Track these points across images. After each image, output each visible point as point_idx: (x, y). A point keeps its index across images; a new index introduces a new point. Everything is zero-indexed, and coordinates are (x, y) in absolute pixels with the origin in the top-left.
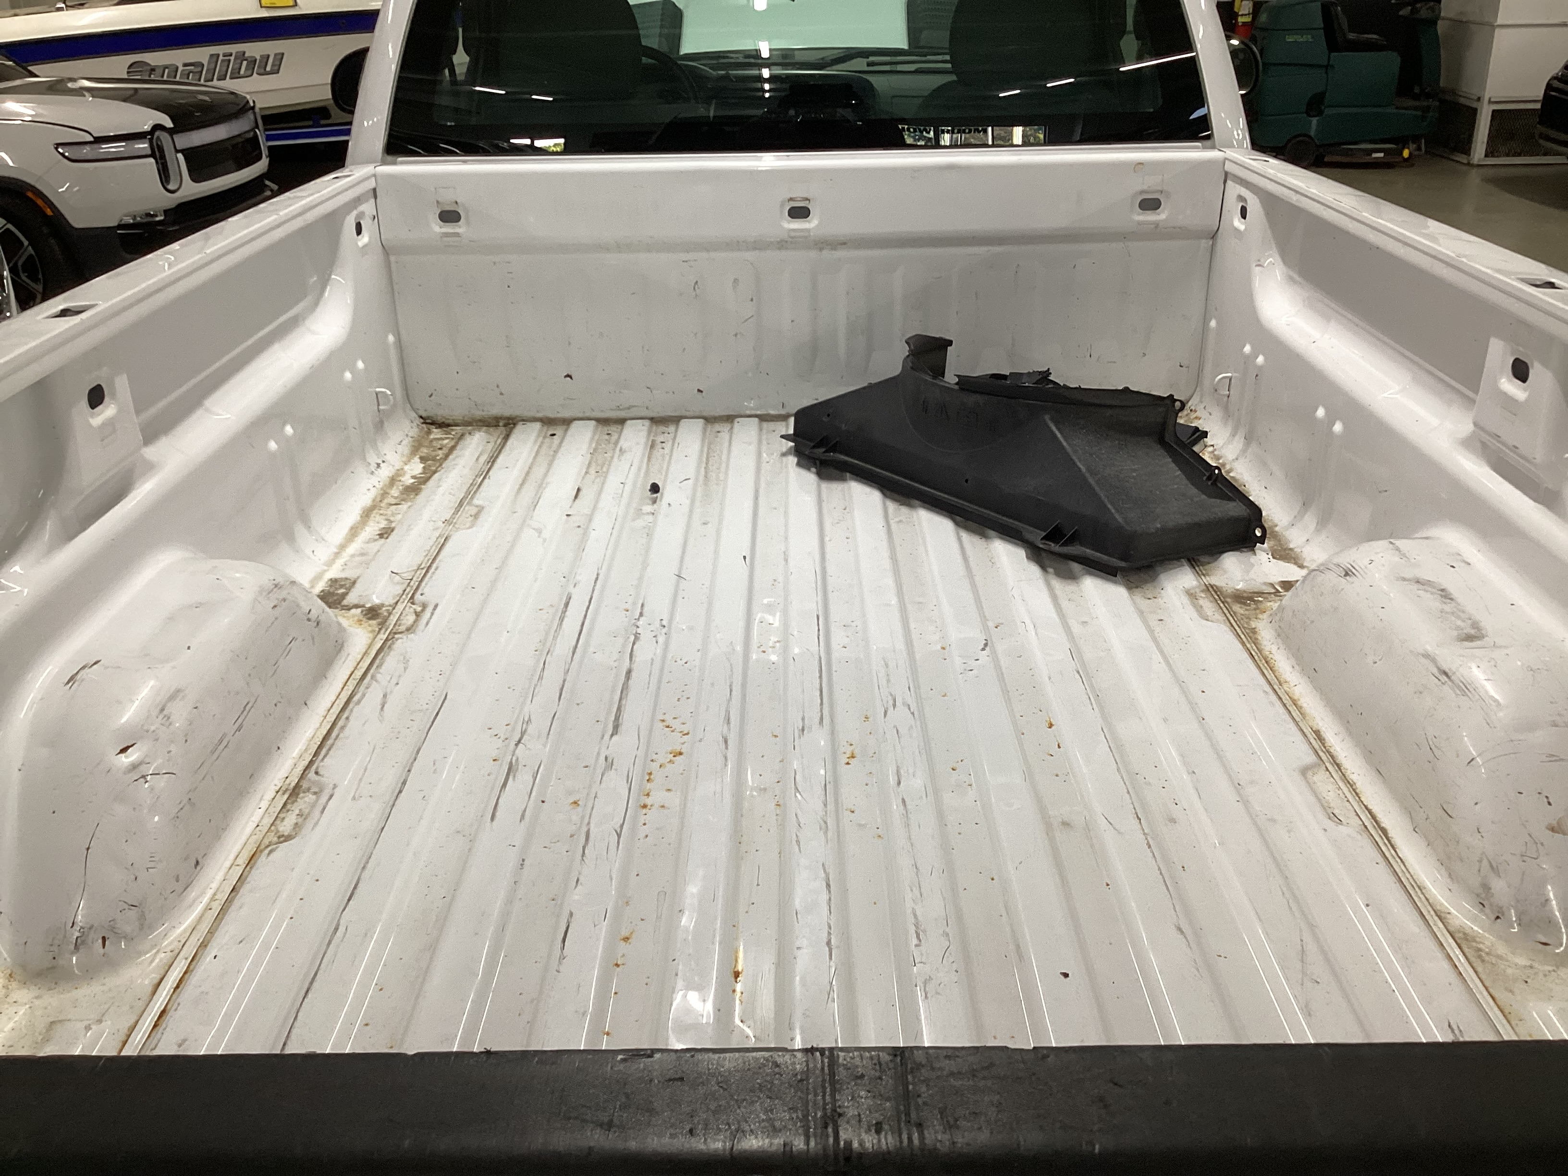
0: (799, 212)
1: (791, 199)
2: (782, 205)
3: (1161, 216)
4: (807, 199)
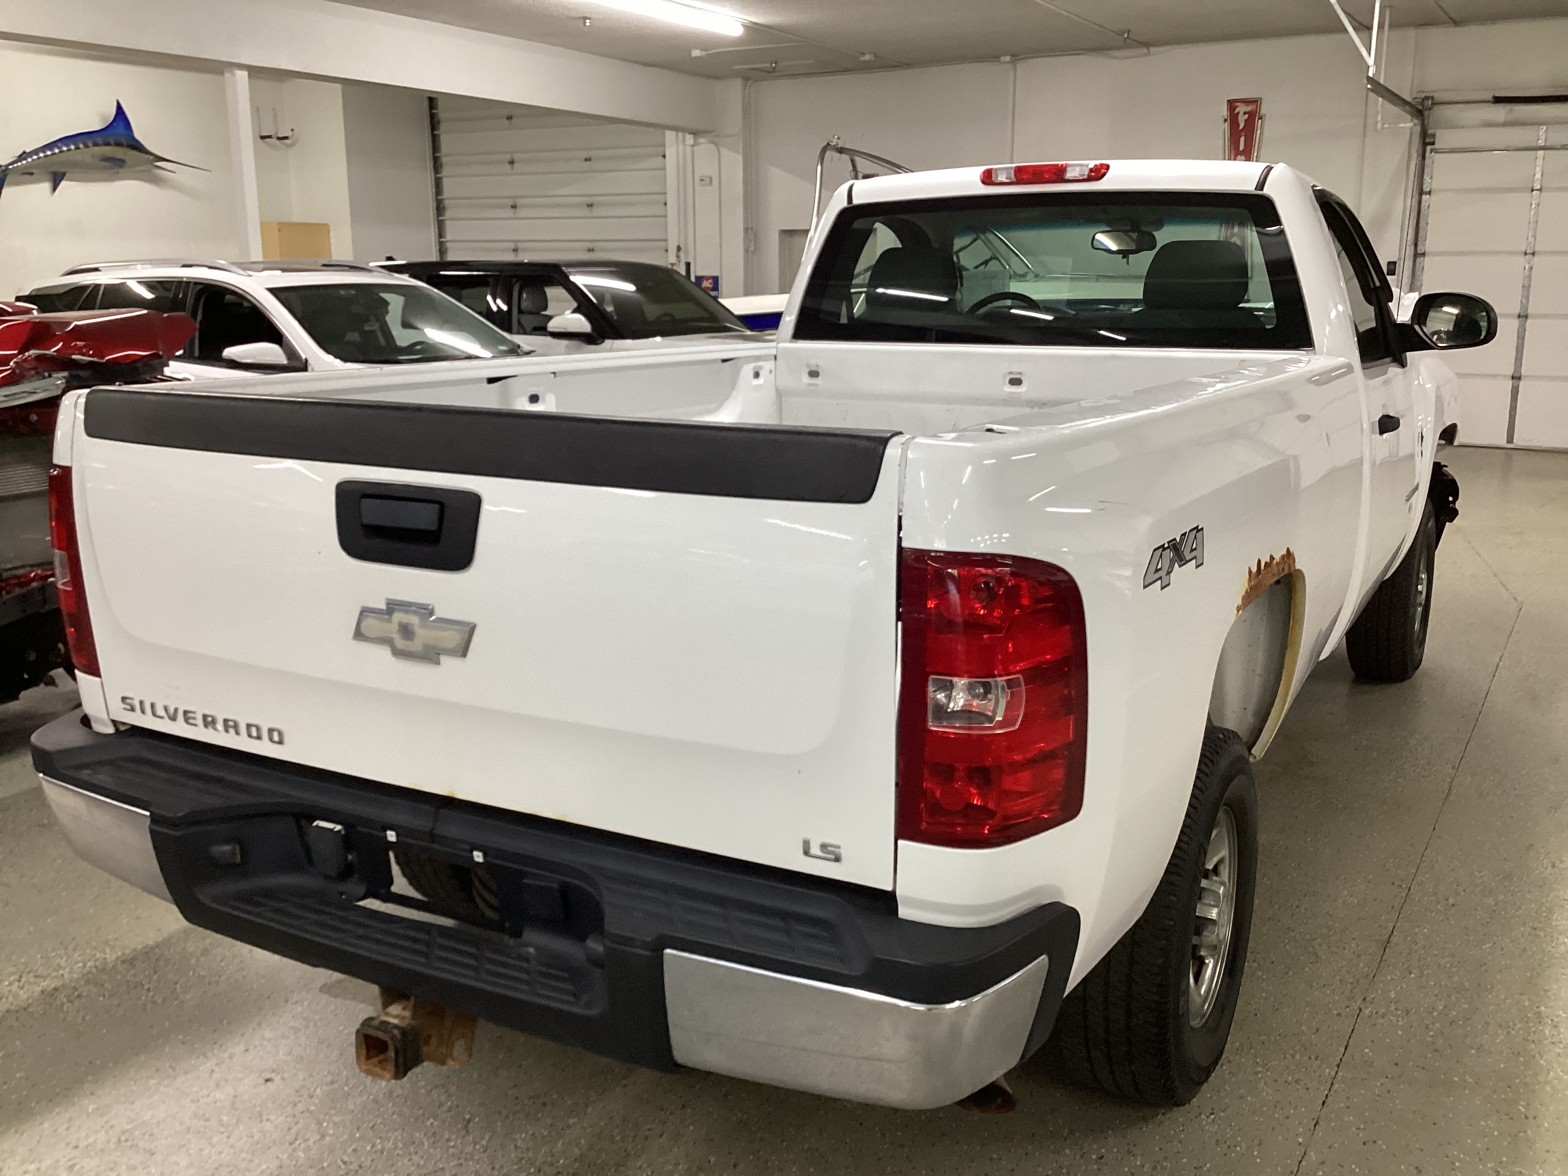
1: (1010, 373)
2: (1005, 376)
4: (1020, 373)
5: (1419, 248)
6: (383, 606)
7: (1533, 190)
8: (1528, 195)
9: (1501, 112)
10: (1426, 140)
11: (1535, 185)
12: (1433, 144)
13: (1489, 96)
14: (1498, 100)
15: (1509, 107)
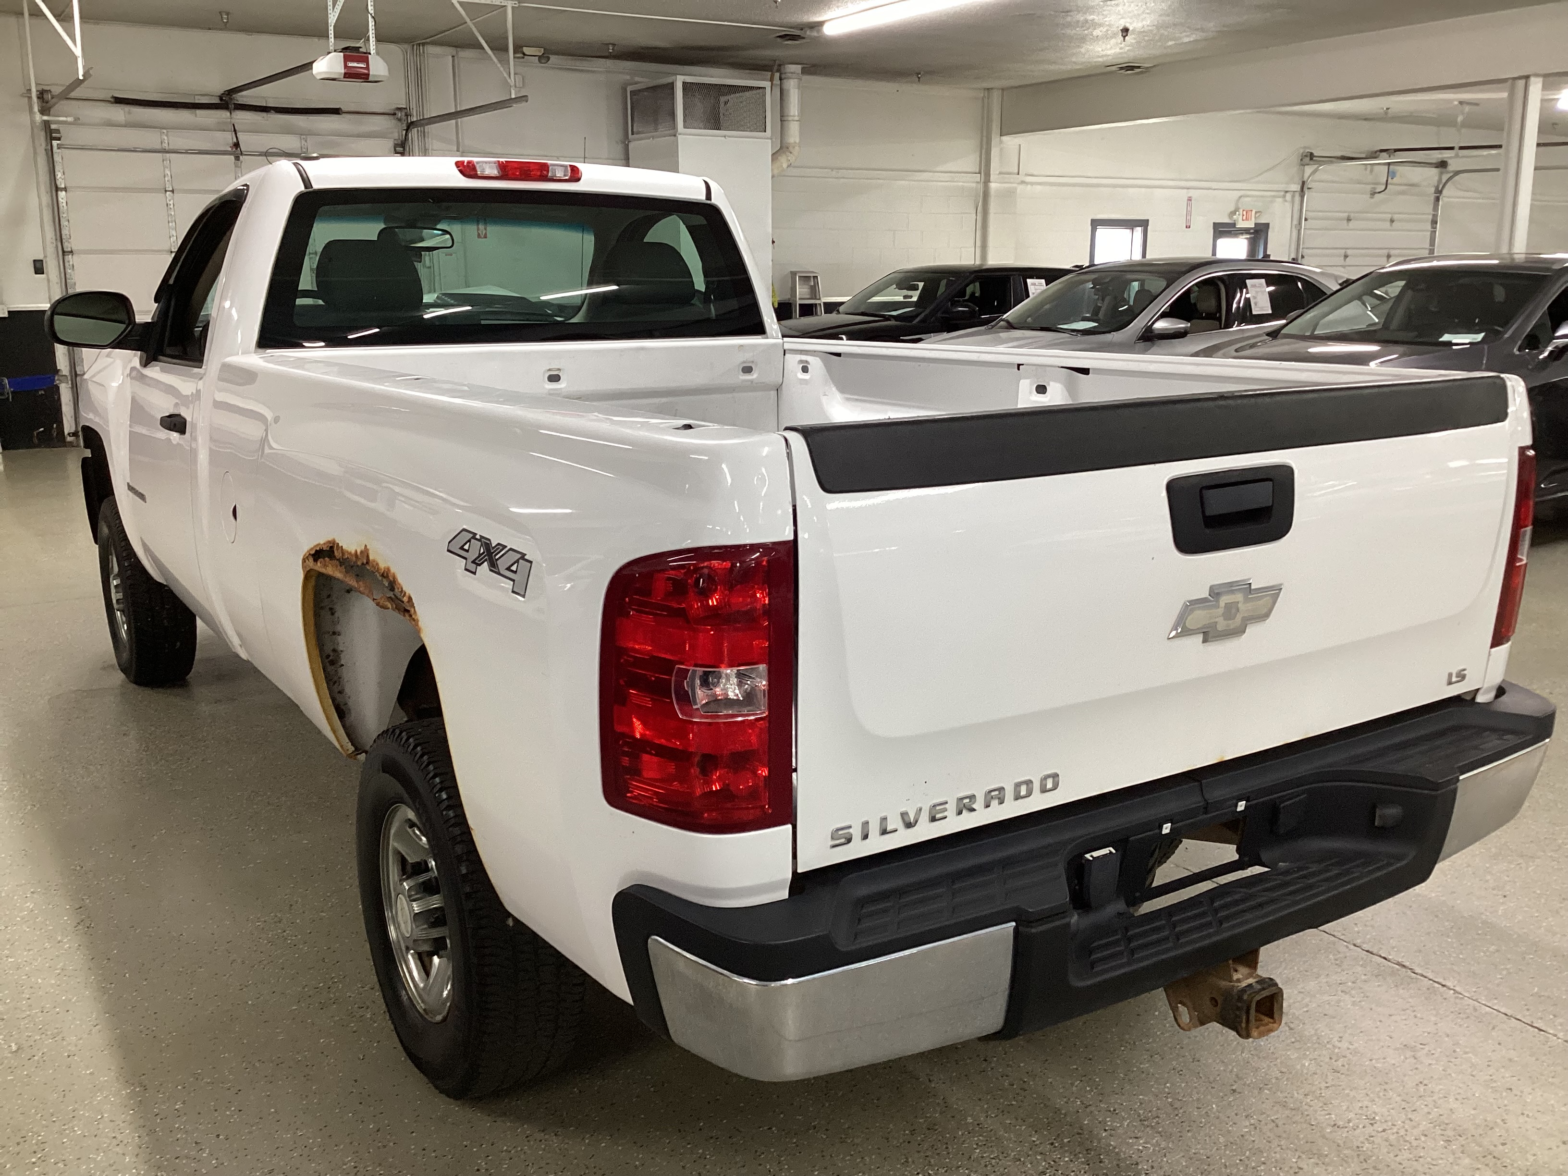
0: (555, 378)
1: (550, 370)
2: (544, 373)
3: (754, 376)
4: (559, 370)
5: (66, 245)
6: (1205, 594)
7: (166, 191)
8: (162, 195)
9: (120, 113)
10: (51, 134)
11: (167, 186)
12: (59, 139)
13: (108, 95)
14: (118, 101)
15: (127, 108)
